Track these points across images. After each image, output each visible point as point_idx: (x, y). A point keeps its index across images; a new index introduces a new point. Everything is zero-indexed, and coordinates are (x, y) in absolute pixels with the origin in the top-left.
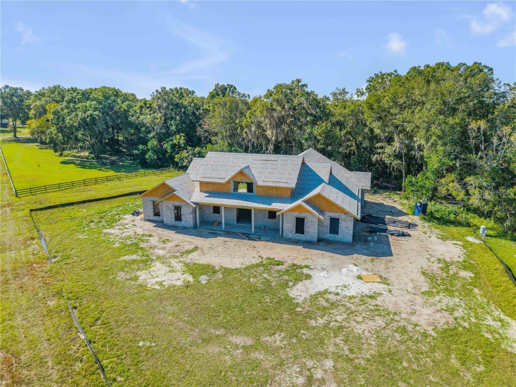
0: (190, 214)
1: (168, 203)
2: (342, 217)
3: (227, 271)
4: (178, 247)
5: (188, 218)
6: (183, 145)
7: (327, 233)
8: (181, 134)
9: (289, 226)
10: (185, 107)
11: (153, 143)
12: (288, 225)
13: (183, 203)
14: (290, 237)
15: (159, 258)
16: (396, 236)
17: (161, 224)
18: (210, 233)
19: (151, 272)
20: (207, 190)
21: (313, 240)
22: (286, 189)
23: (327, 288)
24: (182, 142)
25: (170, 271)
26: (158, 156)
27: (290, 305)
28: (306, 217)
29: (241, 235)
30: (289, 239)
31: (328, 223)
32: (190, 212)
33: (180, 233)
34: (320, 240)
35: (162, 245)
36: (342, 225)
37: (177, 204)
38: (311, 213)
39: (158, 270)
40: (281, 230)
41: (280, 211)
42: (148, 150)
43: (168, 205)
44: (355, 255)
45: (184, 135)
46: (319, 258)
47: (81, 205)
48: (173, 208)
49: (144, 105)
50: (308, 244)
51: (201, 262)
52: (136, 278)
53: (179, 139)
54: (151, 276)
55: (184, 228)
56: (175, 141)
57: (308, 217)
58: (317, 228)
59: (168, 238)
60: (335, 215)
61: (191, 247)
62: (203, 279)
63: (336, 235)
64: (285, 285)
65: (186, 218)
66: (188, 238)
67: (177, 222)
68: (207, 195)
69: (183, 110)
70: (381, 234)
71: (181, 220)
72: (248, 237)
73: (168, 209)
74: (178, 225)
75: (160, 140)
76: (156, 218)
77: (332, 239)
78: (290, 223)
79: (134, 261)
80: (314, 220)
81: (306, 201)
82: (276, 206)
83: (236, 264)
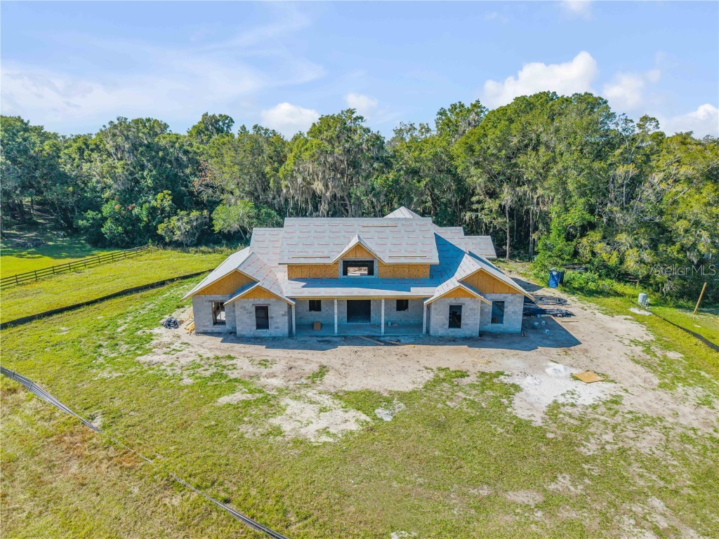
0: (283, 315)
1: (245, 302)
2: (508, 298)
4: (293, 370)
5: (279, 322)
6: (167, 209)
7: (489, 322)
8: (165, 192)
9: (439, 321)
10: (165, 149)
11: (111, 207)
12: (438, 317)
13: (273, 300)
14: (440, 335)
15: (280, 390)
16: (560, 316)
17: (232, 335)
18: (320, 341)
19: (294, 417)
20: (299, 276)
21: (474, 334)
22: (423, 265)
23: (554, 399)
24: (167, 203)
25: (321, 411)
26: (125, 229)
27: (534, 431)
28: (464, 304)
29: (368, 339)
30: (441, 337)
31: (489, 309)
32: (283, 313)
33: (273, 347)
34: (482, 334)
35: (265, 371)
36: (509, 309)
37: (261, 301)
38: (473, 297)
39: (301, 412)
40: (424, 326)
41: (427, 298)
42: (104, 219)
43: (244, 305)
44: (540, 348)
45: (170, 192)
46: (502, 359)
47: (45, 319)
48: (254, 309)
49: (84, 147)
51: (352, 389)
52: (278, 431)
53: (163, 200)
54: (299, 424)
55: (274, 338)
56: (154, 203)
57: (466, 303)
58: (479, 317)
59: (265, 358)
60: (498, 297)
61: (315, 368)
62: (383, 414)
63: (500, 325)
64: (500, 404)
65: (276, 323)
67: (258, 330)
68: (304, 284)
69: (161, 154)
70: (542, 316)
71: (267, 327)
73: (245, 312)
74: (263, 335)
75: (124, 202)
76: (218, 328)
77: (495, 330)
78: (441, 315)
79: (247, 404)
80: (476, 307)
81: (462, 282)
82: (416, 292)
83: (404, 384)
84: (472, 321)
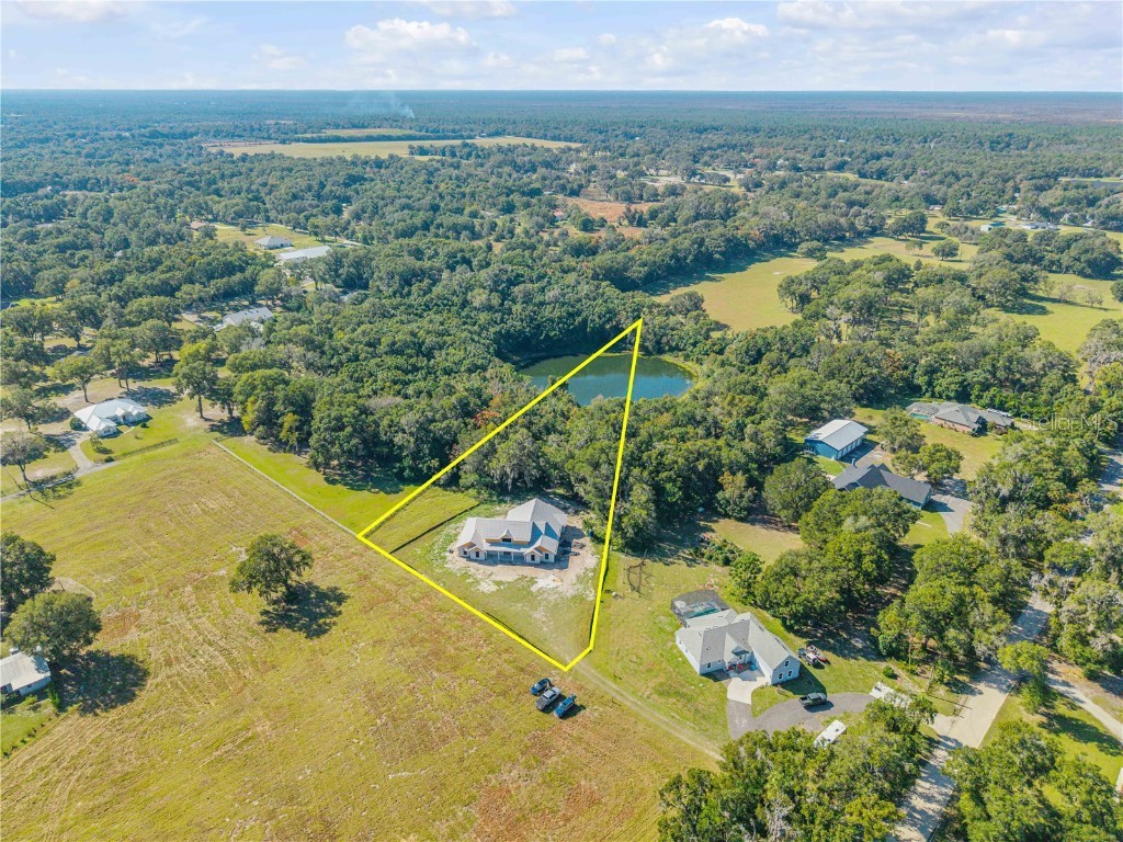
0: (484, 555)
2: (549, 554)
3: (509, 583)
4: (484, 572)
5: (482, 557)
7: (544, 561)
9: (528, 559)
11: (407, 462)
13: (481, 551)
14: (528, 563)
15: (481, 577)
16: (574, 555)
17: (469, 559)
18: (495, 564)
21: (538, 564)
22: (526, 542)
23: (543, 586)
27: (530, 593)
28: (535, 555)
29: (507, 564)
31: (544, 557)
34: (541, 564)
35: (477, 572)
36: (550, 558)
37: (477, 551)
38: (537, 553)
40: (524, 560)
41: (525, 552)
42: (405, 468)
44: (554, 569)
46: (541, 572)
48: (475, 553)
50: (536, 565)
51: (497, 580)
52: (478, 590)
55: (481, 562)
58: (540, 558)
59: (478, 568)
60: (546, 553)
61: (490, 572)
62: (502, 587)
63: (547, 560)
64: (529, 587)
66: (487, 567)
67: (476, 559)
68: (490, 545)
70: (566, 558)
71: (479, 558)
72: (511, 563)
75: (414, 459)
76: (465, 555)
77: (546, 563)
80: (538, 556)
81: (536, 549)
82: (522, 550)
83: (510, 579)
84: (537, 560)
